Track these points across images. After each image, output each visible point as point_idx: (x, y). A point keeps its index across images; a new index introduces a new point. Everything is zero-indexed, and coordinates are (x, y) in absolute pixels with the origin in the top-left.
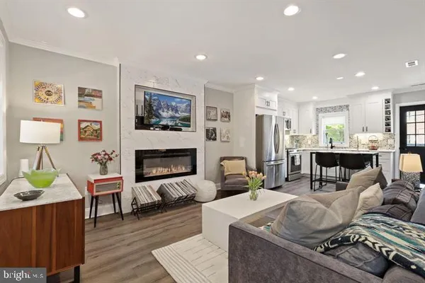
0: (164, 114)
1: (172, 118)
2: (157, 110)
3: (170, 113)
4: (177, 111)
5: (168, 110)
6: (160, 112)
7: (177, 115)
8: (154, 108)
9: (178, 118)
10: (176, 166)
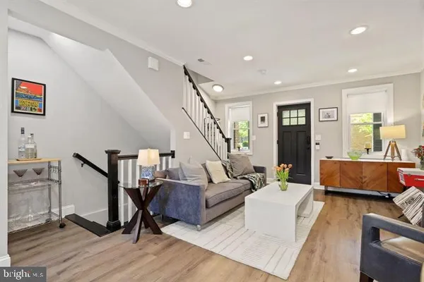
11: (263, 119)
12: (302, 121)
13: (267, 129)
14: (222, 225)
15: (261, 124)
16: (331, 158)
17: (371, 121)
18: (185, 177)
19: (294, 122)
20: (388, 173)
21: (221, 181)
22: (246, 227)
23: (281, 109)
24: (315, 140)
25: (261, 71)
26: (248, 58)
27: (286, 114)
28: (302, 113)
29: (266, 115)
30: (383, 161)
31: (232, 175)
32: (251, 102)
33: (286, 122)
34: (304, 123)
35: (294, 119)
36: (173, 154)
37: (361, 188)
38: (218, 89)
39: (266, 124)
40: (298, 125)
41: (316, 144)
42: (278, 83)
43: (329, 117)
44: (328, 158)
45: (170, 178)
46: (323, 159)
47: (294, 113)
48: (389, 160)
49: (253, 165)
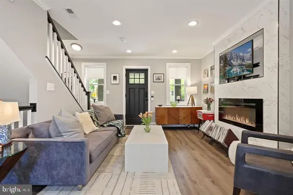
0: (234, 63)
1: (240, 65)
2: (230, 60)
3: (239, 62)
4: (243, 60)
5: (237, 59)
6: (232, 61)
7: (244, 63)
8: (228, 59)
9: (244, 65)
10: (240, 116)
11: (115, 78)
12: (142, 81)
13: (118, 85)
14: (103, 175)
15: (113, 82)
16: (161, 106)
17: (174, 84)
18: (60, 133)
19: (137, 81)
20: (192, 113)
21: (91, 131)
22: (126, 170)
23: (128, 71)
24: (151, 95)
25: (121, 38)
26: (117, 23)
27: (131, 75)
28: (142, 75)
29: (117, 75)
30: (187, 107)
31: (98, 124)
32: (105, 64)
33: (131, 81)
34: (143, 83)
35: (137, 79)
36: (33, 107)
37: (178, 124)
38: (76, 48)
39: (117, 82)
40: (139, 84)
41: (152, 97)
42: (129, 51)
43: (159, 79)
44: (159, 106)
45: (36, 137)
46: (157, 107)
47: (137, 75)
48: (190, 106)
49: (114, 113)
